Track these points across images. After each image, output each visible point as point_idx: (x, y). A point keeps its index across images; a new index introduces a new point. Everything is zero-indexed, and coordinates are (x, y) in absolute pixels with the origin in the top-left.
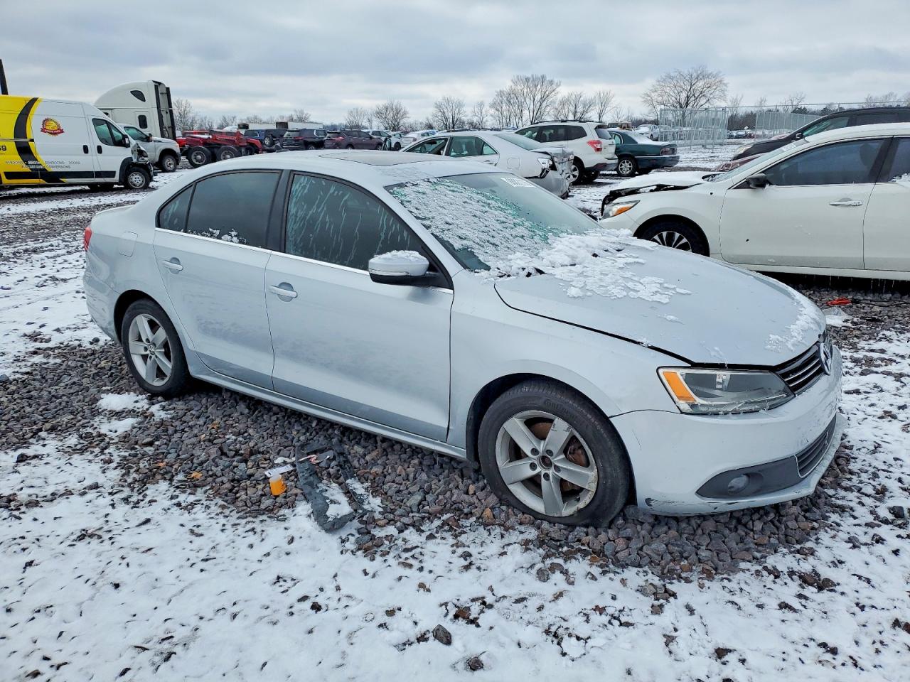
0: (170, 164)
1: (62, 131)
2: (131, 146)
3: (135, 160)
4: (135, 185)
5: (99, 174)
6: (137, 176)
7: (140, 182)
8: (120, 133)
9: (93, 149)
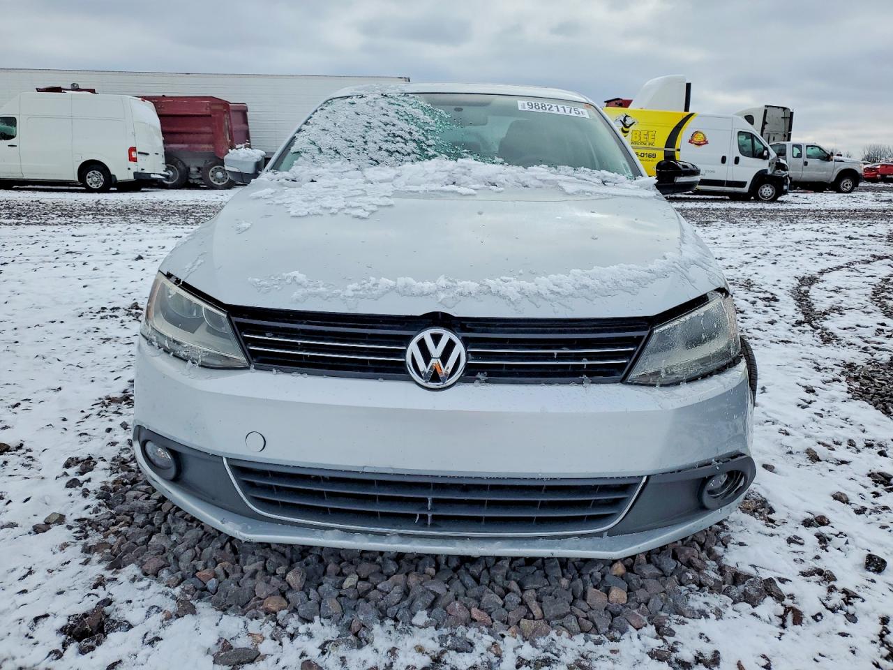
0: (847, 185)
1: (707, 143)
2: (770, 159)
3: (770, 172)
4: (763, 197)
5: (730, 184)
6: (768, 188)
7: (769, 195)
8: (762, 144)
9: (730, 160)
